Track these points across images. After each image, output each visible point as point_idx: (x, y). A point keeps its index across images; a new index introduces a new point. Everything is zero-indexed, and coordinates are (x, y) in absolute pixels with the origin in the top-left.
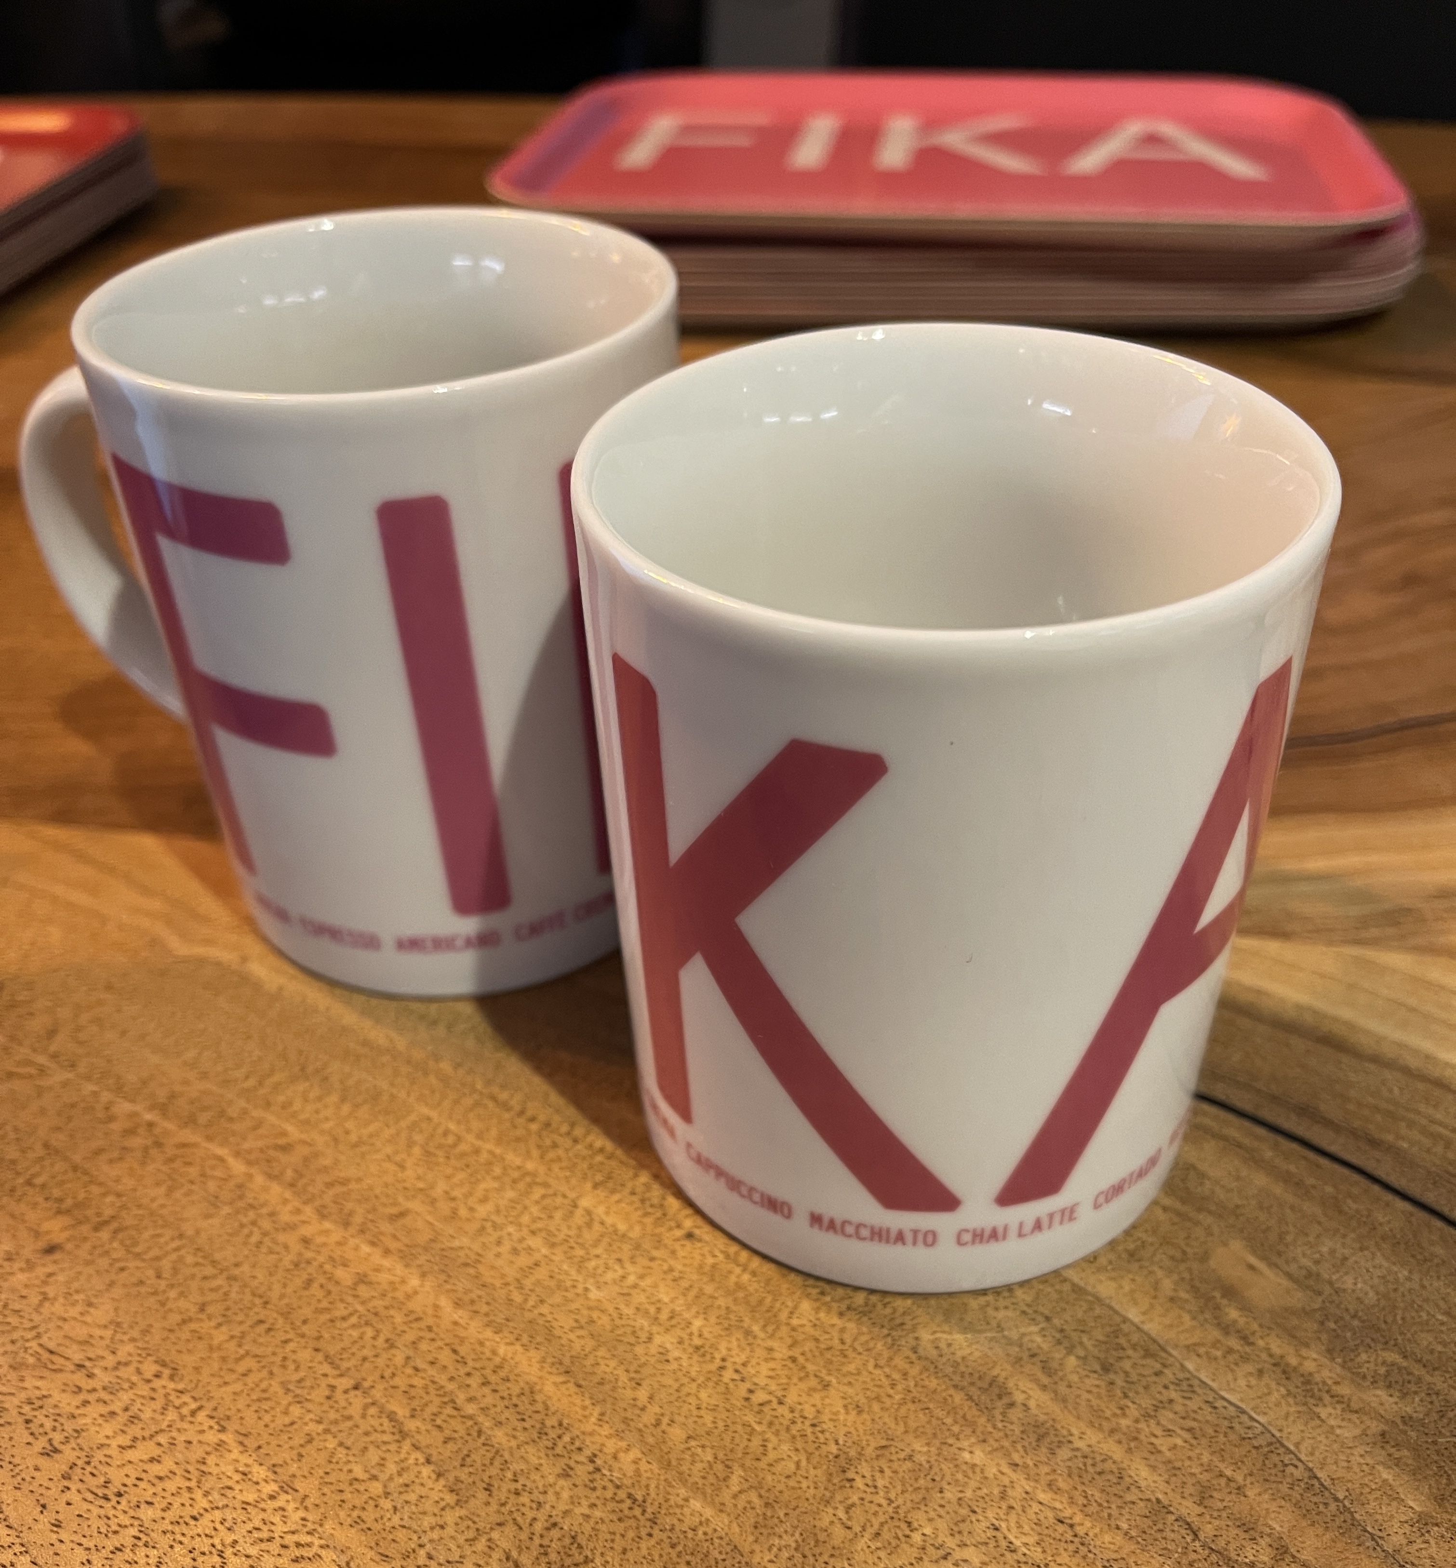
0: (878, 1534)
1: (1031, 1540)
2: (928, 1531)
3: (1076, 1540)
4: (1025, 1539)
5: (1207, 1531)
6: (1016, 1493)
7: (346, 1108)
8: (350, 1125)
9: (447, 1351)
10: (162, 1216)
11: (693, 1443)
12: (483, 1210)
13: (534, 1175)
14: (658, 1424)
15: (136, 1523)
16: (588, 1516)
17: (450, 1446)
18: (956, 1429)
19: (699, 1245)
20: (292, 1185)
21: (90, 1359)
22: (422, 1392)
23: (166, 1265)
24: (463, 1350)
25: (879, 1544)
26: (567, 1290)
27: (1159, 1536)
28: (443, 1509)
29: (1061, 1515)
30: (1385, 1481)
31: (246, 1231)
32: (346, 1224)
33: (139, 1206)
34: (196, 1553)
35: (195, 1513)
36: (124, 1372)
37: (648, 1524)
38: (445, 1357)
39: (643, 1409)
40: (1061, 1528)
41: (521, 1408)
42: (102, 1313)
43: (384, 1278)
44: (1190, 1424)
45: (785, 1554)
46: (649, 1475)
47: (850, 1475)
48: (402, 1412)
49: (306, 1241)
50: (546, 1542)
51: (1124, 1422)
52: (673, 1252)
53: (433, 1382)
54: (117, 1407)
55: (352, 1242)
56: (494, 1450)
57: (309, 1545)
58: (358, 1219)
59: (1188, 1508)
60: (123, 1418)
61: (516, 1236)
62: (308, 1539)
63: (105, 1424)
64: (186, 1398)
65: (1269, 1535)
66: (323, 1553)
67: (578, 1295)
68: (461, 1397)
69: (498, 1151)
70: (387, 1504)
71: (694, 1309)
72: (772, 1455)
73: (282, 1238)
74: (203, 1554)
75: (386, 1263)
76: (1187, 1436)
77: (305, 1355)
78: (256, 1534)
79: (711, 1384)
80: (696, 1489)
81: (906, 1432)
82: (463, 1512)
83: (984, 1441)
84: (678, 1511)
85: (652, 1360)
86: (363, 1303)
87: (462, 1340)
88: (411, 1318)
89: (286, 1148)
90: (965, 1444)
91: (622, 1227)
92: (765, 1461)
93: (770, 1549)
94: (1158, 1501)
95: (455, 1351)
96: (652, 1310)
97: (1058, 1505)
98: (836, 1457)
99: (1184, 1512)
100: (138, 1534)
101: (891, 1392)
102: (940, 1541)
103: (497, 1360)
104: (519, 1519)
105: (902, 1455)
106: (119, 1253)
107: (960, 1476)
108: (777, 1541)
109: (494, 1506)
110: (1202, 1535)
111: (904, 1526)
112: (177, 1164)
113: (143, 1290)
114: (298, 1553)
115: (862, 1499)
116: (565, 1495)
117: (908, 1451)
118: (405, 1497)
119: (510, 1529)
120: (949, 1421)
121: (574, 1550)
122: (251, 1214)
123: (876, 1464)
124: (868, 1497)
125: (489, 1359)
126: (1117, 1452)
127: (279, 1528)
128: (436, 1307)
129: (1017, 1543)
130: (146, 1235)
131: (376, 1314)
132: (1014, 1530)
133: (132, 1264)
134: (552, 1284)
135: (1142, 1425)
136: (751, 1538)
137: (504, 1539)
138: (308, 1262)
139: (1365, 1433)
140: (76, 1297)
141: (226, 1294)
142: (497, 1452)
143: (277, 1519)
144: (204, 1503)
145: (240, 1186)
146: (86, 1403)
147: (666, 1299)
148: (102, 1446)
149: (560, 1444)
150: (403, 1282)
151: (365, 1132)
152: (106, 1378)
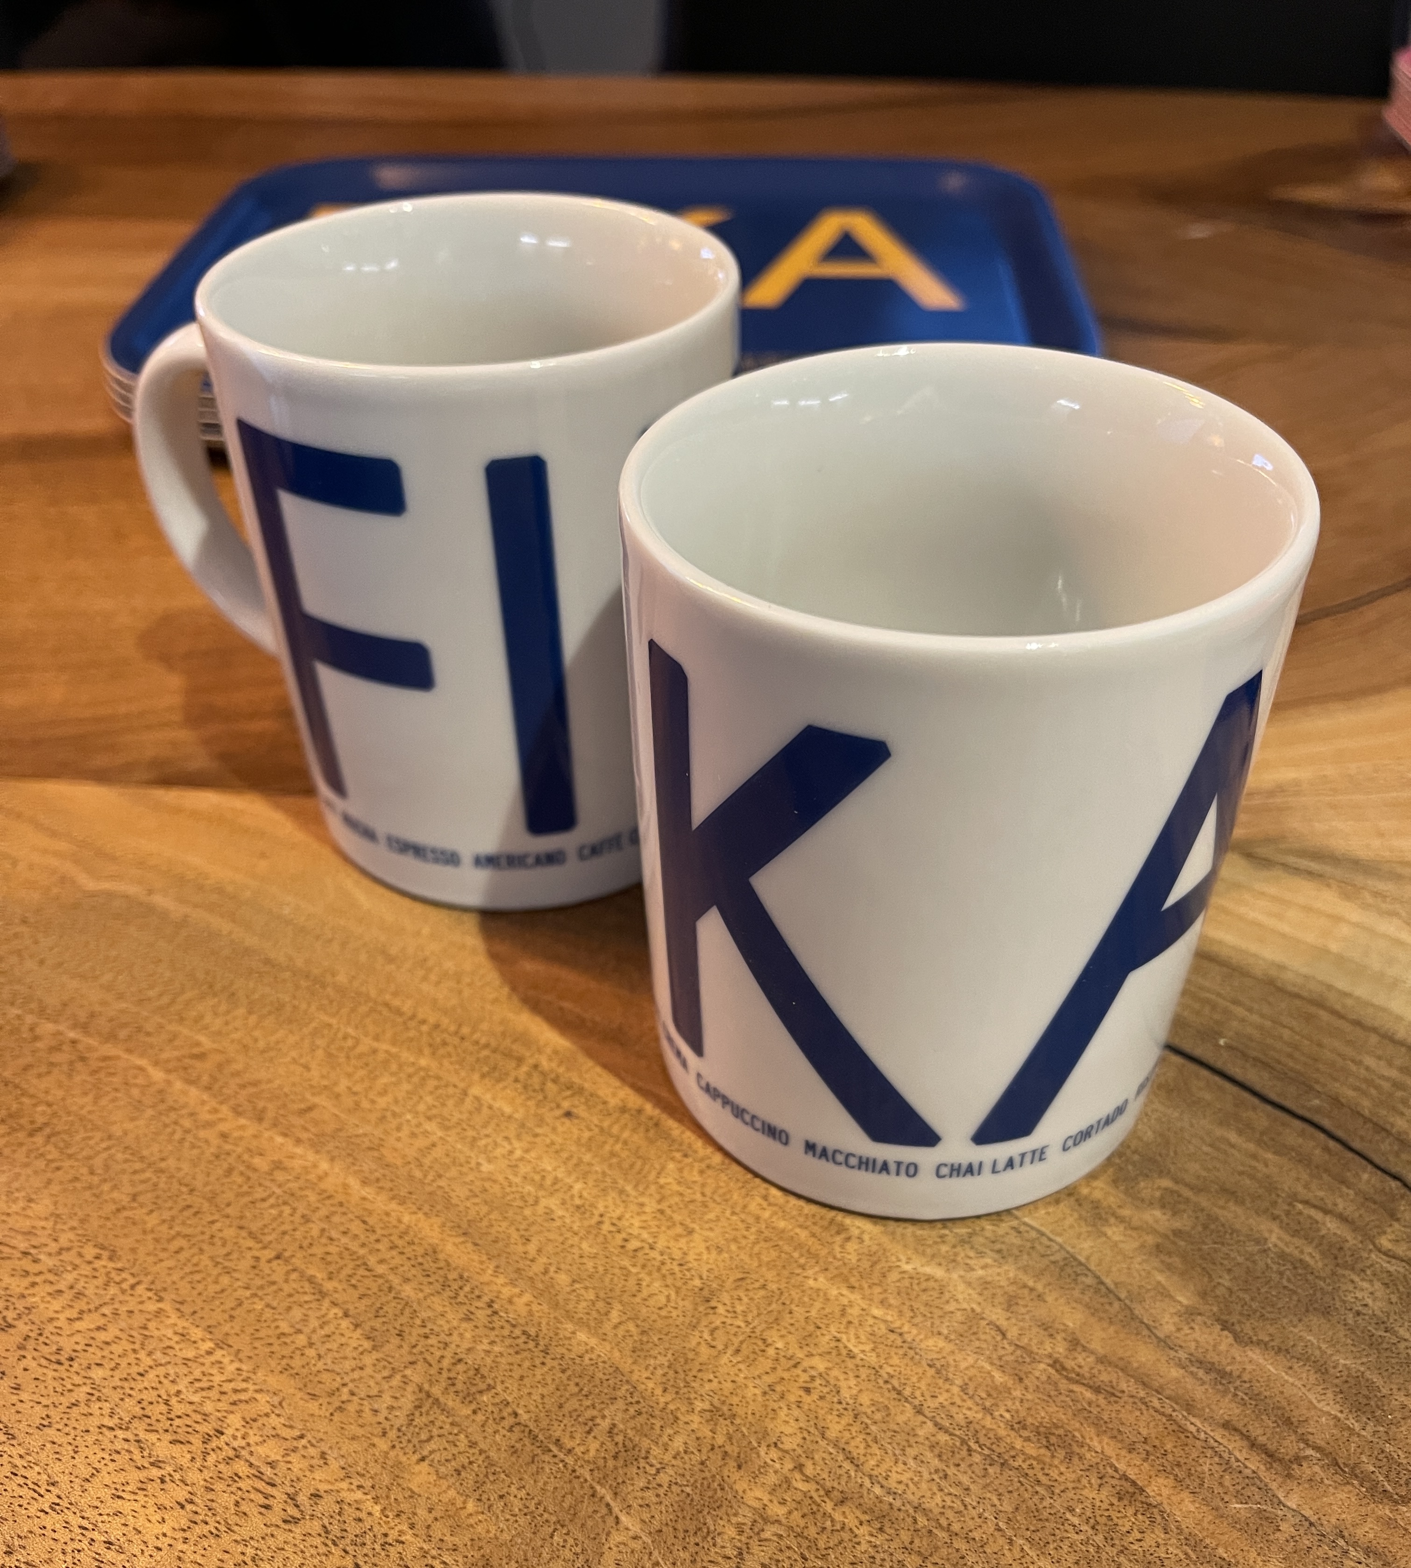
0: (738, 1351)
1: (867, 1348)
2: (780, 1345)
3: (906, 1345)
4: (862, 1347)
5: (1013, 1333)
6: (854, 1312)
7: (253, 1019)
8: (257, 1033)
9: (357, 1222)
10: (90, 1121)
11: (577, 1286)
12: (382, 1102)
13: (426, 1069)
14: (546, 1272)
15: (88, 1381)
16: (489, 1352)
17: (366, 1301)
18: (802, 1261)
19: (576, 1121)
20: (208, 1088)
21: (35, 1247)
22: (336, 1258)
23: (98, 1162)
24: (371, 1221)
25: (740, 1359)
26: (461, 1165)
27: (973, 1338)
28: (362, 1353)
29: (893, 1326)
30: (1159, 1283)
31: (169, 1130)
32: (260, 1119)
33: (69, 1113)
34: (145, 1404)
35: (141, 1370)
36: (65, 1256)
37: (543, 1354)
38: (356, 1227)
39: (532, 1261)
40: (892, 1337)
41: (426, 1266)
42: (43, 1207)
43: (297, 1163)
44: (998, 1246)
45: (660, 1372)
46: (540, 1314)
47: (713, 1303)
48: (320, 1276)
49: (224, 1136)
50: (452, 1375)
51: (944, 1248)
52: (554, 1129)
53: (347, 1249)
54: (62, 1286)
55: (267, 1134)
56: (403, 1302)
57: (245, 1390)
58: (270, 1114)
59: (997, 1315)
60: (68, 1295)
61: (414, 1122)
62: (244, 1385)
63: (55, 1302)
64: (124, 1275)
65: (1064, 1331)
66: (258, 1396)
67: (471, 1169)
68: (372, 1261)
69: (394, 1050)
70: (311, 1352)
71: (573, 1177)
72: (645, 1293)
73: (202, 1134)
74: (151, 1403)
75: (299, 1150)
76: (996, 1256)
77: (229, 1233)
78: (197, 1385)
79: (591, 1237)
80: (581, 1323)
81: (760, 1266)
82: (380, 1355)
83: (826, 1270)
84: (566, 1342)
85: (539, 1220)
86: (280, 1186)
87: (370, 1213)
88: (325, 1195)
89: (201, 1056)
90: (810, 1273)
91: (508, 1110)
92: (640, 1296)
93: (646, 1369)
94: (973, 1310)
95: (364, 1222)
96: (537, 1178)
97: (889, 1318)
98: (701, 1289)
99: (994, 1317)
100: (91, 1391)
101: (746, 1233)
102: (790, 1353)
103: (402, 1227)
104: (429, 1358)
105: (757, 1285)
106: (54, 1154)
107: (806, 1299)
108: (652, 1362)
109: (406, 1348)
110: (1009, 1335)
111: (760, 1343)
112: (102, 1075)
113: (78, 1185)
114: (235, 1397)
115: (724, 1323)
116: (468, 1335)
117: (762, 1281)
118: (328, 1346)
119: (420, 1366)
120: (796, 1255)
121: (478, 1380)
122: (173, 1115)
123: (735, 1294)
124: (729, 1321)
125: (395, 1227)
126: (939, 1273)
127: (218, 1379)
128: (346, 1186)
129: (856, 1350)
130: (78, 1138)
131: (293, 1195)
132: (853, 1340)
133: (67, 1164)
134: (447, 1160)
135: (959, 1249)
136: (630, 1361)
137: (416, 1375)
138: (228, 1154)
139: (1143, 1246)
140: (17, 1195)
141: (155, 1185)
142: (407, 1304)
143: (214, 1371)
144: (149, 1361)
145: (161, 1092)
146: (34, 1284)
147: (549, 1168)
148: (51, 1320)
149: (462, 1293)
150: (315, 1166)
151: (273, 1039)
152: (50, 1262)
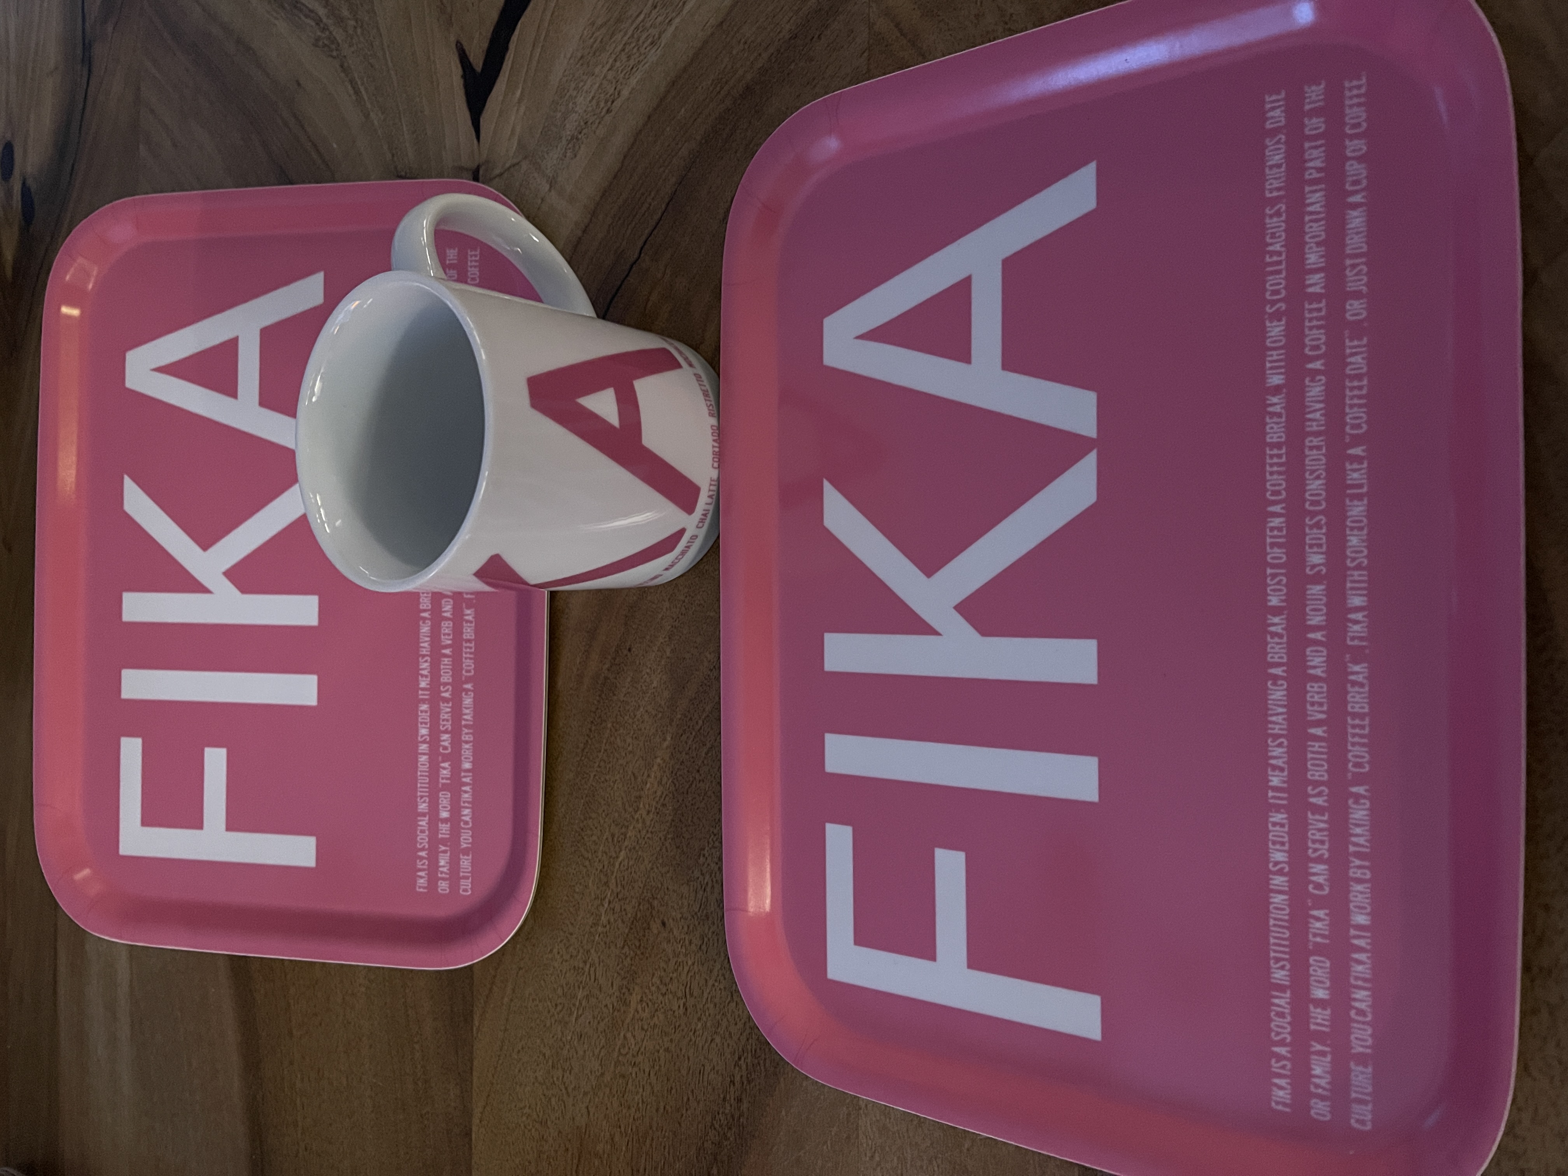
7: (593, 815)
8: (600, 811)
9: (681, 739)
11: (702, 633)
14: (697, 648)
17: (714, 726)
19: (633, 645)
21: (701, 888)
22: (697, 744)
23: (663, 870)
24: (681, 732)
26: (655, 696)
31: (647, 840)
32: (640, 798)
38: (684, 739)
39: (693, 655)
41: (698, 702)
42: (684, 891)
43: (658, 774)
47: (704, 571)
52: (636, 656)
55: (646, 792)
58: (638, 793)
61: (637, 723)
67: (656, 691)
69: (604, 741)
71: (657, 643)
73: (648, 823)
75: (653, 775)
79: (681, 630)
85: (676, 655)
86: (668, 779)
87: (677, 733)
88: (671, 757)
89: (613, 836)
91: (629, 680)
95: (681, 735)
96: (658, 659)
103: (682, 717)
125: (682, 721)
138: (656, 808)
151: (602, 802)
152: (707, 877)
